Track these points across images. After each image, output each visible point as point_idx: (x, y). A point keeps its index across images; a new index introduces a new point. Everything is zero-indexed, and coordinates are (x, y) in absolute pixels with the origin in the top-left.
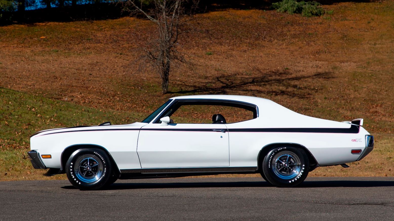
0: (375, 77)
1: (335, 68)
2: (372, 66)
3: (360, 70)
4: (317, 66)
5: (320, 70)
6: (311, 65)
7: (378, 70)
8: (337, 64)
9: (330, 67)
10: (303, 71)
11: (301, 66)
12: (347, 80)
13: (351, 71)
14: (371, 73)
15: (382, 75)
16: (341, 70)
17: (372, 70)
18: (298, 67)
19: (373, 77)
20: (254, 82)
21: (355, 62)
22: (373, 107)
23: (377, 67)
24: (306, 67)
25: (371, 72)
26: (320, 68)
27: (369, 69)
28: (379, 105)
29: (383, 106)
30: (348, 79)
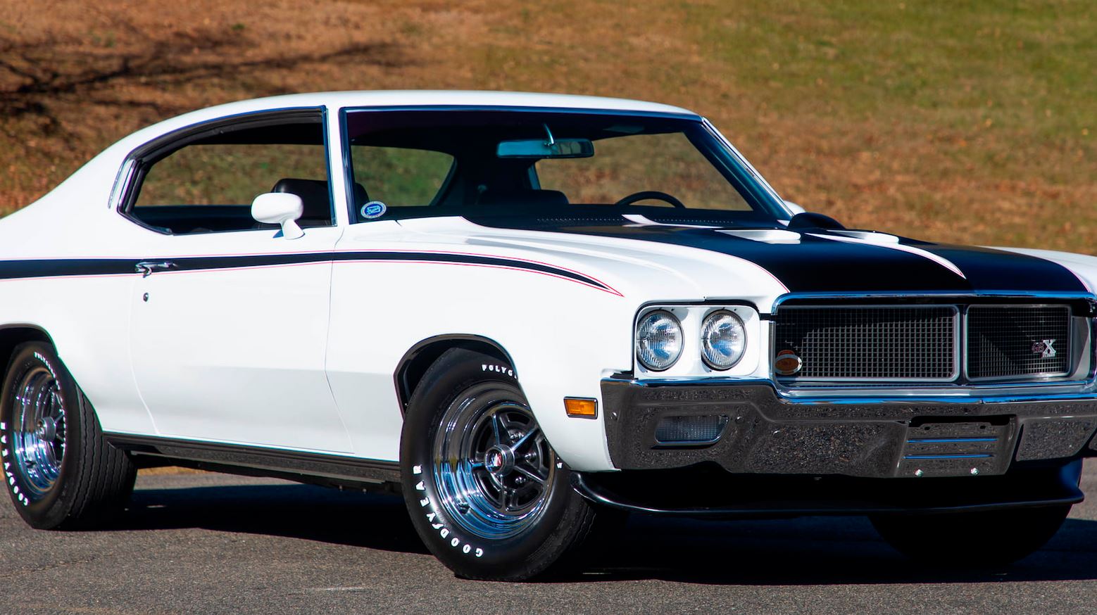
0: (565, 69)
1: (410, 29)
2: (540, 27)
3: (503, 41)
4: (345, 22)
5: (360, 37)
6: (319, 15)
7: (567, 43)
8: (415, 15)
9: (390, 24)
10: (300, 37)
11: (289, 20)
12: (469, 75)
13: (474, 44)
14: (546, 52)
15: (586, 60)
16: (436, 40)
17: (549, 43)
18: (277, 20)
19: (557, 66)
20: (127, 71)
21: (476, 11)
22: (588, 181)
23: (559, 32)
24: (305, 24)
25: (545, 47)
26: (357, 27)
27: (536, 38)
28: (607, 171)
29: (623, 178)
30: (473, 70)
